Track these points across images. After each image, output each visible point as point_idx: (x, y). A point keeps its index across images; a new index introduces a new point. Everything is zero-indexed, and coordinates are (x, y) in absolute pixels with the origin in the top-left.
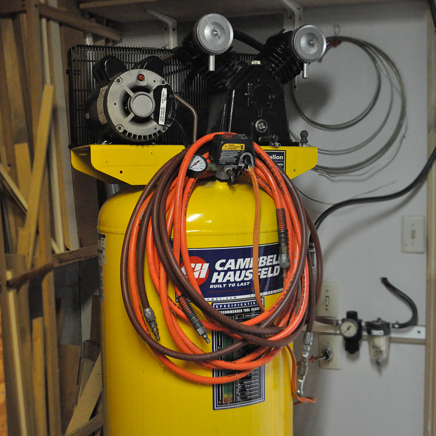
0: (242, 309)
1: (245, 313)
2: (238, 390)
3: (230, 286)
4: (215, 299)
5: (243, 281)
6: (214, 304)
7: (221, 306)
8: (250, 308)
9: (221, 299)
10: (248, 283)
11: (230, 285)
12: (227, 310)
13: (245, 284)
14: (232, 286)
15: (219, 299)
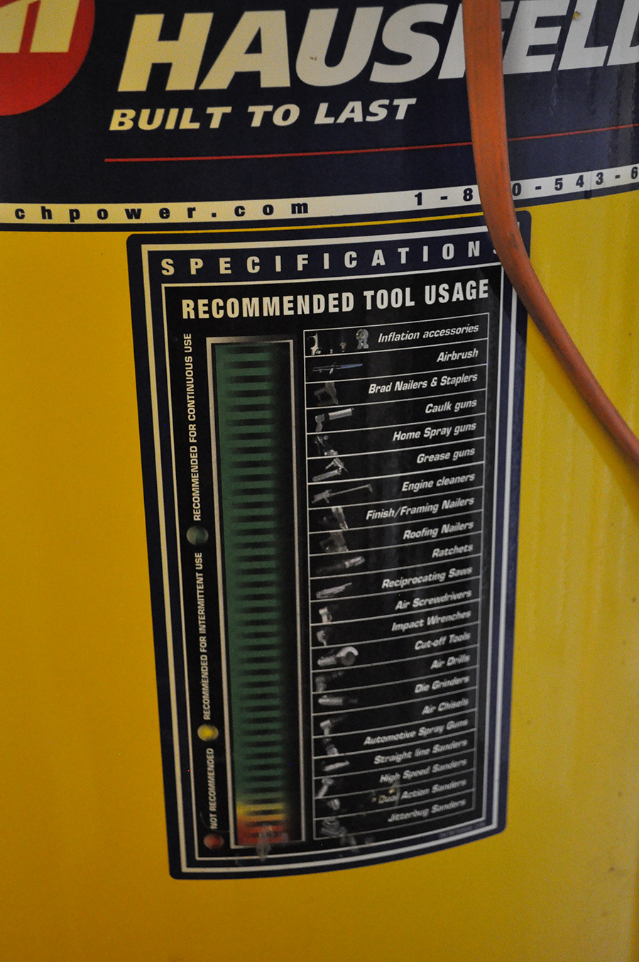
0: (357, 289)
1: (377, 314)
2: (327, 781)
3: (256, 122)
4: (150, 213)
5: (362, 88)
6: (146, 249)
7: (196, 265)
8: (417, 286)
9: (198, 217)
10: (403, 104)
11: (258, 112)
12: (240, 293)
13: (379, 111)
14: (278, 120)
15: (178, 212)
